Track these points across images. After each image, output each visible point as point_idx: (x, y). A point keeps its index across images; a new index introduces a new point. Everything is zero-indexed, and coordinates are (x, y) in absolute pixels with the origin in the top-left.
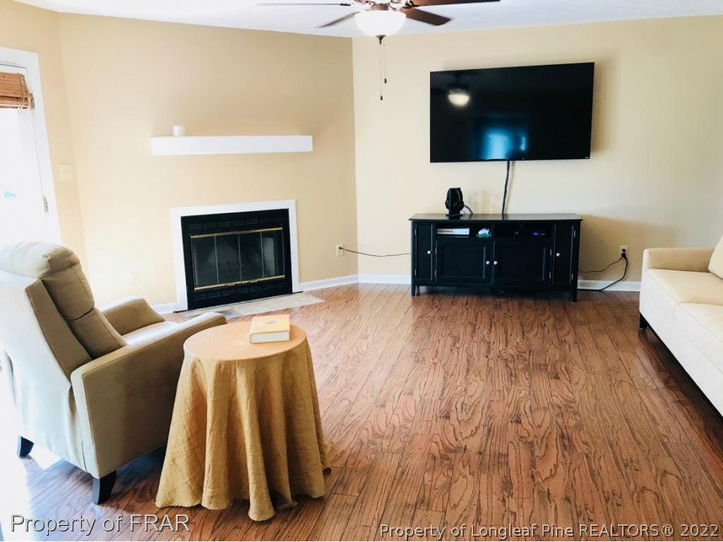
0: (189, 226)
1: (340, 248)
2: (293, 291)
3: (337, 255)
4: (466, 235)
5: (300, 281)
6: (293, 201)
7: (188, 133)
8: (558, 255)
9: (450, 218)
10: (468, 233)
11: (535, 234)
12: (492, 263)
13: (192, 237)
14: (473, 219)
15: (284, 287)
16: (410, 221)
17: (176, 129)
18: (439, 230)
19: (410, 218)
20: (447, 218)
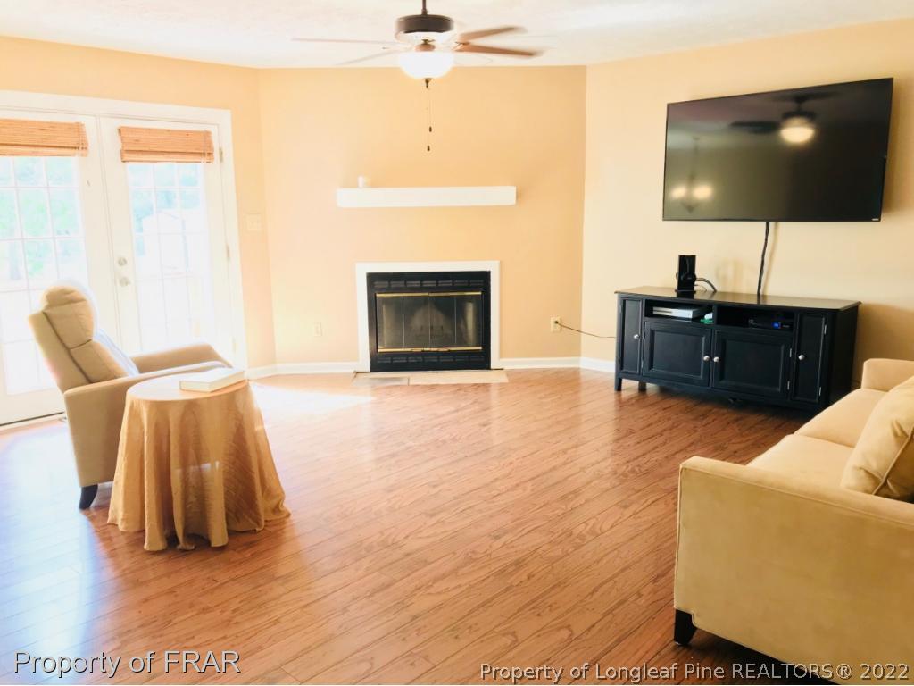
0: (376, 283)
1: (557, 322)
2: (492, 367)
3: (552, 330)
4: (688, 319)
5: (501, 356)
6: (497, 262)
7: (374, 184)
8: (801, 357)
9: (679, 295)
10: (691, 316)
11: (776, 325)
12: (711, 359)
13: (378, 295)
14: (716, 298)
15: (481, 360)
16: (616, 295)
17: (361, 180)
18: (655, 308)
19: (619, 290)
20: (674, 295)
